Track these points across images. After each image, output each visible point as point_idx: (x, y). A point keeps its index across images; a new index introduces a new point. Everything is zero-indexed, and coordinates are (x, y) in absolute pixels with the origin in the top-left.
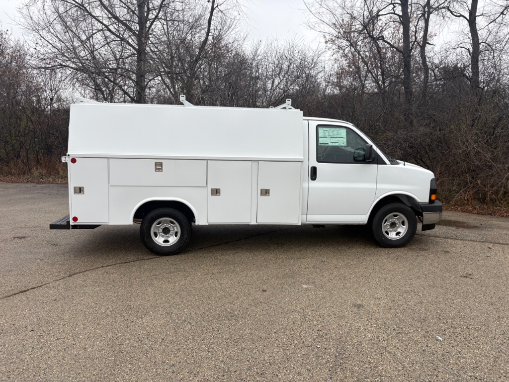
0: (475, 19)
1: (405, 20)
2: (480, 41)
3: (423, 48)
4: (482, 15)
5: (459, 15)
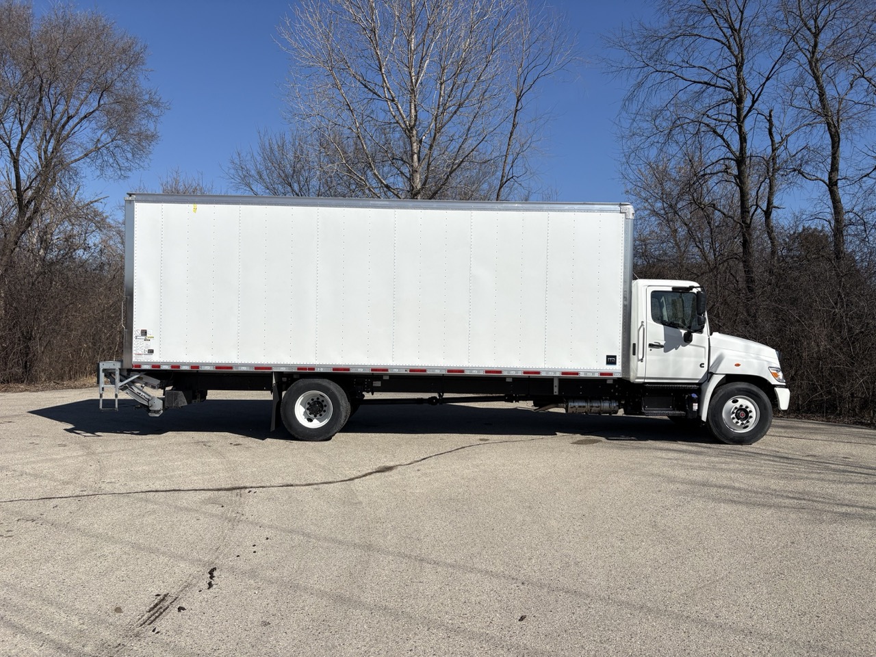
0: (836, 184)
2: (844, 212)
3: (767, 214)
5: (815, 177)
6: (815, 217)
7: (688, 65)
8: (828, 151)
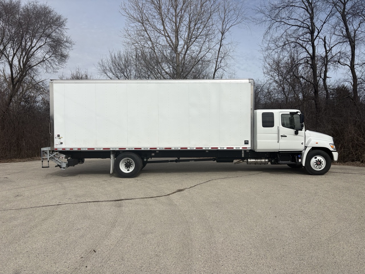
0: (354, 66)
1: (314, 67)
2: (357, 78)
3: (324, 80)
4: (357, 64)
5: (344, 64)
6: (345, 81)
7: (289, 19)
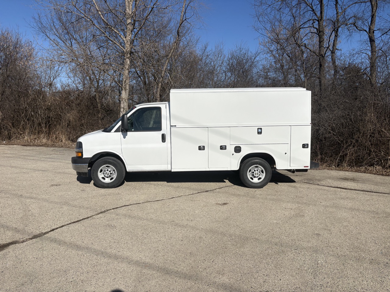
0: (373, 33)
3: (333, 52)
4: (378, 30)
5: (362, 29)
8: (370, 14)
